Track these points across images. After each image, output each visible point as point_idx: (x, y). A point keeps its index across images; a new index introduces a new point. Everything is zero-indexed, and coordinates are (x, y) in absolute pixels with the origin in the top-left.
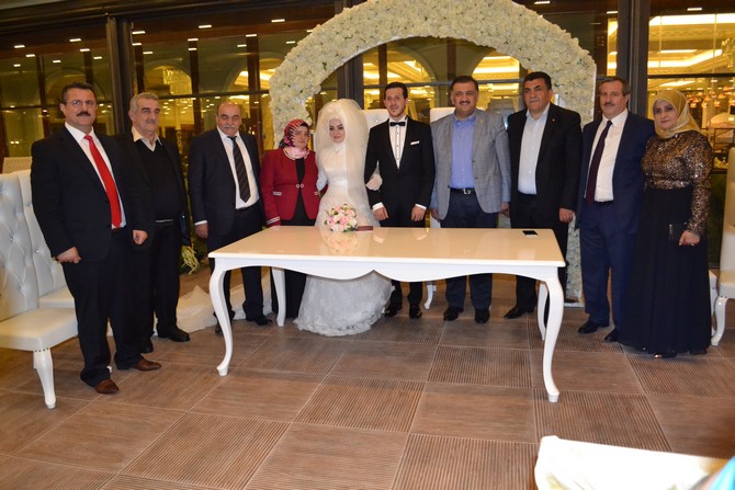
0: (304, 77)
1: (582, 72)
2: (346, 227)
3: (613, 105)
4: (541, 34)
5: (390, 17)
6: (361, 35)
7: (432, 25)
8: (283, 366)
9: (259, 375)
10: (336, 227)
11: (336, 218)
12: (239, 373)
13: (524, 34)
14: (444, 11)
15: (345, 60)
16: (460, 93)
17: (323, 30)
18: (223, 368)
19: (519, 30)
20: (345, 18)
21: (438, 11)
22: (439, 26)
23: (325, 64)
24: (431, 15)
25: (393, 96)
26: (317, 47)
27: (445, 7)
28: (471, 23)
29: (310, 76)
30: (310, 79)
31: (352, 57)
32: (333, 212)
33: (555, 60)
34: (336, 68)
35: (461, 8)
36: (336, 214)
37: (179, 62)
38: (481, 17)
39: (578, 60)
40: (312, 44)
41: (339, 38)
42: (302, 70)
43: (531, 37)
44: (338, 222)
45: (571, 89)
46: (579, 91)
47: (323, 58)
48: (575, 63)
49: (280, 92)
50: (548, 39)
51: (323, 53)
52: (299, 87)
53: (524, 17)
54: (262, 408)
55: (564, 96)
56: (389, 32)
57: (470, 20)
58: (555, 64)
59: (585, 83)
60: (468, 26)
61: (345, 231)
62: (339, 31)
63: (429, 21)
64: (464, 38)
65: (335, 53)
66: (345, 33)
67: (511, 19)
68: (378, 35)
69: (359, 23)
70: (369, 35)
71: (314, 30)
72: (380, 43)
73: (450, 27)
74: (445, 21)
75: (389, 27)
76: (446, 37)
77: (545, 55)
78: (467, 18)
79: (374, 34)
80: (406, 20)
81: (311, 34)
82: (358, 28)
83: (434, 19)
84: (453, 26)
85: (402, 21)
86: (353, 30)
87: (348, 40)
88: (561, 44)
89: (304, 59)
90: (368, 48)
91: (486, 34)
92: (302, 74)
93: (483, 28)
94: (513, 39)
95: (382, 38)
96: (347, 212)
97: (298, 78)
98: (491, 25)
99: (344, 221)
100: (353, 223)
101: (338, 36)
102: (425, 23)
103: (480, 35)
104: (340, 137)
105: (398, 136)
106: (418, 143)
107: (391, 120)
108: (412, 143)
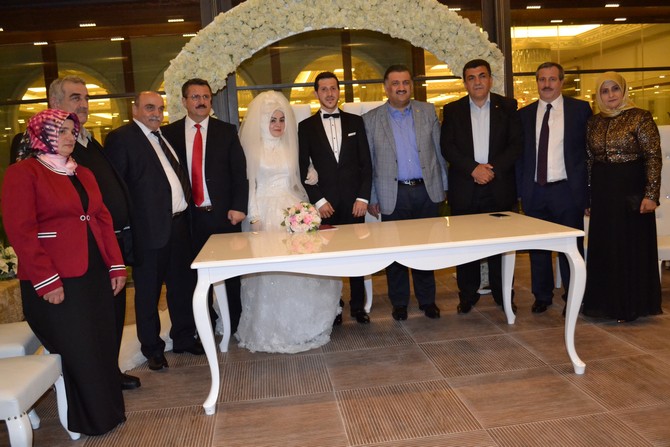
0: (207, 70)
3: (552, 90)
4: (453, 27)
6: (271, 25)
7: (346, 16)
8: (275, 392)
9: (258, 406)
10: (297, 227)
11: (299, 217)
12: (228, 409)
13: (438, 26)
14: (359, 3)
15: (253, 52)
16: (397, 83)
17: (227, 18)
18: (210, 404)
19: (433, 23)
20: (252, 6)
21: (353, 3)
22: (356, 17)
23: (231, 56)
24: (346, 7)
25: (328, 87)
26: (220, 37)
28: (387, 15)
29: (215, 69)
30: (215, 72)
31: (260, 48)
32: (293, 211)
33: (469, 52)
34: (243, 60)
36: (298, 212)
38: (396, 9)
39: (488, 53)
40: (215, 34)
41: (246, 29)
42: (205, 63)
43: (445, 30)
44: (302, 222)
47: (229, 49)
48: (486, 55)
50: (461, 32)
51: (229, 43)
53: (436, 11)
54: (297, 439)
56: (301, 22)
57: (387, 11)
59: (497, 74)
60: (384, 18)
61: (309, 231)
62: (246, 20)
63: (343, 12)
64: (379, 30)
65: (242, 45)
66: (252, 23)
67: (425, 11)
68: (289, 26)
69: (268, 13)
70: (279, 25)
71: (217, 19)
72: (291, 34)
73: (365, 19)
74: (361, 13)
75: (301, 17)
76: (361, 28)
77: (459, 47)
78: (382, 9)
79: (285, 24)
80: (319, 12)
81: (212, 23)
82: (268, 18)
83: (348, 10)
84: (369, 18)
85: (315, 11)
86: (261, 20)
87: (256, 30)
88: (472, 37)
89: (206, 51)
90: (279, 38)
91: (401, 26)
92: (206, 67)
93: (398, 20)
94: (428, 32)
95: (294, 28)
96: (310, 210)
97: (201, 71)
98: (407, 17)
99: (308, 219)
100: (317, 221)
101: (245, 25)
102: (339, 15)
103: (396, 27)
104: (280, 130)
105: (333, 128)
106: (355, 133)
107: (324, 112)
108: (350, 135)
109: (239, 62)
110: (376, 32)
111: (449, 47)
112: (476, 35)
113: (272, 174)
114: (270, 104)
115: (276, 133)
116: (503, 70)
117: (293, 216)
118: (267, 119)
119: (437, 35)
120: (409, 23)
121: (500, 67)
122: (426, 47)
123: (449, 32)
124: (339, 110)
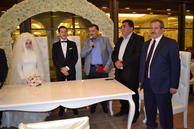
0: (10, 24)
1: (110, 25)
2: (38, 84)
3: (155, 33)
5: (45, 3)
6: (33, 9)
7: (60, 7)
10: (33, 85)
11: (33, 81)
13: (92, 12)
14: (65, 3)
15: (27, 18)
16: (90, 31)
17: (18, 6)
20: (26, 2)
21: (63, 3)
22: (63, 8)
23: (19, 19)
26: (15, 12)
28: (74, 7)
29: (12, 24)
31: (30, 17)
32: (31, 78)
33: (102, 21)
34: (23, 21)
35: (70, 2)
36: (33, 79)
38: (78, 6)
39: (108, 22)
40: (13, 12)
41: (24, 10)
42: (9, 21)
43: (94, 13)
44: (34, 83)
45: (107, 31)
46: (109, 31)
47: (18, 17)
50: (99, 14)
51: (18, 15)
52: (8, 28)
56: (44, 8)
57: (74, 6)
58: (102, 23)
59: (111, 29)
60: (73, 8)
61: (37, 86)
62: (24, 7)
64: (72, 12)
65: (23, 15)
66: (27, 8)
67: (88, 7)
68: (40, 10)
69: (32, 5)
70: (36, 9)
71: (14, 6)
72: (41, 12)
74: (65, 6)
75: (44, 7)
76: (65, 11)
77: (99, 19)
78: (73, 6)
79: (38, 9)
80: (51, 5)
81: (12, 8)
82: (32, 6)
83: (61, 5)
84: (68, 8)
85: (49, 5)
86: (30, 7)
87: (28, 11)
88: (104, 16)
89: (9, 17)
90: (36, 14)
91: (79, 12)
92: (9, 23)
93: (78, 9)
94: (88, 14)
95: (42, 10)
96: (37, 78)
97: (7, 24)
98: (81, 9)
99: (36, 82)
100: (40, 82)
101: (24, 9)
102: (58, 6)
103: (77, 12)
104: (30, 47)
105: (65, 46)
106: (72, 48)
107: (61, 40)
108: (70, 49)
109: (21, 21)
110: (71, 13)
111: (95, 19)
112: (105, 16)
113: (28, 64)
114: (25, 37)
116: (113, 27)
117: (30, 80)
118: (24, 43)
119: (91, 15)
120: (82, 11)
121: (112, 27)
122: (88, 19)
123: (96, 14)
124: (67, 39)
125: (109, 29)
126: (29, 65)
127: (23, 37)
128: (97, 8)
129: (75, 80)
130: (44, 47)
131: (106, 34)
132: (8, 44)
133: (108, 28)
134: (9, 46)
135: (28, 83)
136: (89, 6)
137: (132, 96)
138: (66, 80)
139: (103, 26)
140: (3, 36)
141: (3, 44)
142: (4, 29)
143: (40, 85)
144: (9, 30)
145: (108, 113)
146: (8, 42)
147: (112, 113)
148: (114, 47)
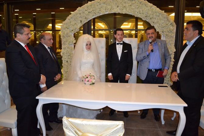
0: (73, 26)
1: (172, 28)
2: (91, 83)
4: (158, 14)
5: (105, 6)
6: (94, 12)
7: (120, 9)
10: (87, 83)
11: (87, 79)
13: (152, 14)
14: (124, 5)
15: (88, 20)
16: (149, 34)
17: (81, 9)
19: (150, 12)
20: (89, 5)
21: (122, 4)
22: (123, 9)
23: (81, 21)
24: (120, 6)
26: (78, 15)
27: (125, 3)
28: (134, 9)
29: (75, 25)
30: (76, 26)
31: (91, 19)
32: (86, 77)
33: (163, 23)
34: (85, 23)
35: (130, 4)
36: (87, 78)
37: (29, 20)
38: (137, 7)
39: (170, 23)
42: (73, 23)
43: (154, 15)
44: (88, 81)
45: (168, 33)
46: (170, 34)
47: (80, 19)
48: (169, 24)
49: (65, 30)
50: (160, 16)
51: (81, 17)
52: (72, 29)
55: (165, 35)
56: (104, 11)
57: (134, 8)
58: (163, 25)
59: (173, 31)
60: (133, 10)
62: (86, 10)
63: (119, 7)
64: (131, 14)
65: (85, 17)
66: (89, 11)
67: (148, 8)
68: (100, 12)
69: (94, 7)
70: (97, 11)
71: (78, 9)
72: (101, 14)
73: (126, 10)
74: (125, 8)
75: (104, 9)
76: (124, 13)
77: (159, 21)
78: (133, 7)
80: (111, 7)
81: (76, 10)
82: (93, 9)
83: (121, 7)
84: (127, 10)
85: (109, 7)
86: (91, 10)
87: (90, 13)
88: (165, 18)
89: (73, 19)
90: (97, 16)
91: (139, 13)
92: (73, 24)
93: (138, 11)
94: (148, 15)
95: (102, 13)
96: (91, 77)
97: (71, 26)
98: (141, 10)
99: (90, 80)
100: (94, 81)
101: (86, 11)
102: (117, 8)
103: (137, 13)
104: (89, 48)
105: (120, 48)
106: (127, 51)
107: (117, 42)
108: (125, 51)
109: (83, 23)
111: (155, 21)
113: (85, 63)
114: (86, 39)
115: (88, 49)
116: (175, 30)
117: (85, 79)
118: (85, 44)
119: (151, 16)
120: (141, 12)
122: (147, 21)
123: (156, 15)
124: (123, 42)
125: (171, 31)
126: (87, 65)
127: (84, 38)
128: (158, 9)
129: (128, 83)
130: (102, 48)
131: (167, 37)
132: (71, 44)
133: (168, 30)
134: (71, 45)
135: (83, 81)
136: (150, 7)
137: (183, 108)
138: (119, 81)
139: (164, 28)
140: (67, 36)
141: (67, 43)
142: (68, 30)
143: (93, 84)
144: (72, 30)
145: (159, 121)
146: (71, 42)
147: (163, 123)
148: (174, 52)
